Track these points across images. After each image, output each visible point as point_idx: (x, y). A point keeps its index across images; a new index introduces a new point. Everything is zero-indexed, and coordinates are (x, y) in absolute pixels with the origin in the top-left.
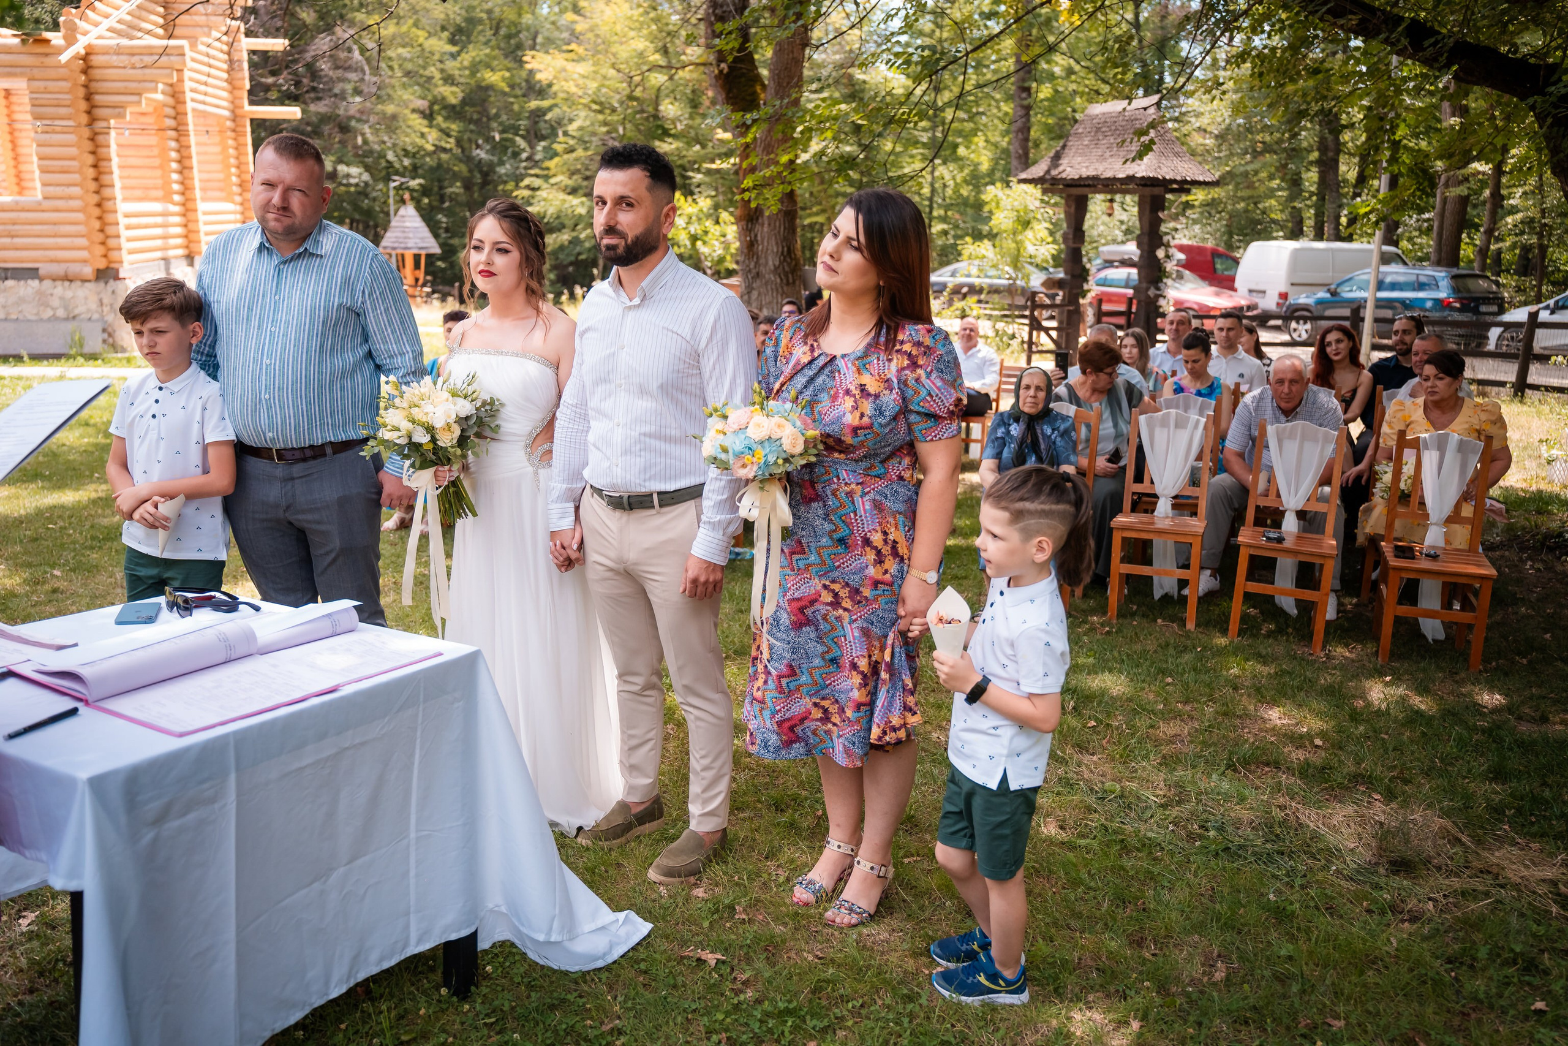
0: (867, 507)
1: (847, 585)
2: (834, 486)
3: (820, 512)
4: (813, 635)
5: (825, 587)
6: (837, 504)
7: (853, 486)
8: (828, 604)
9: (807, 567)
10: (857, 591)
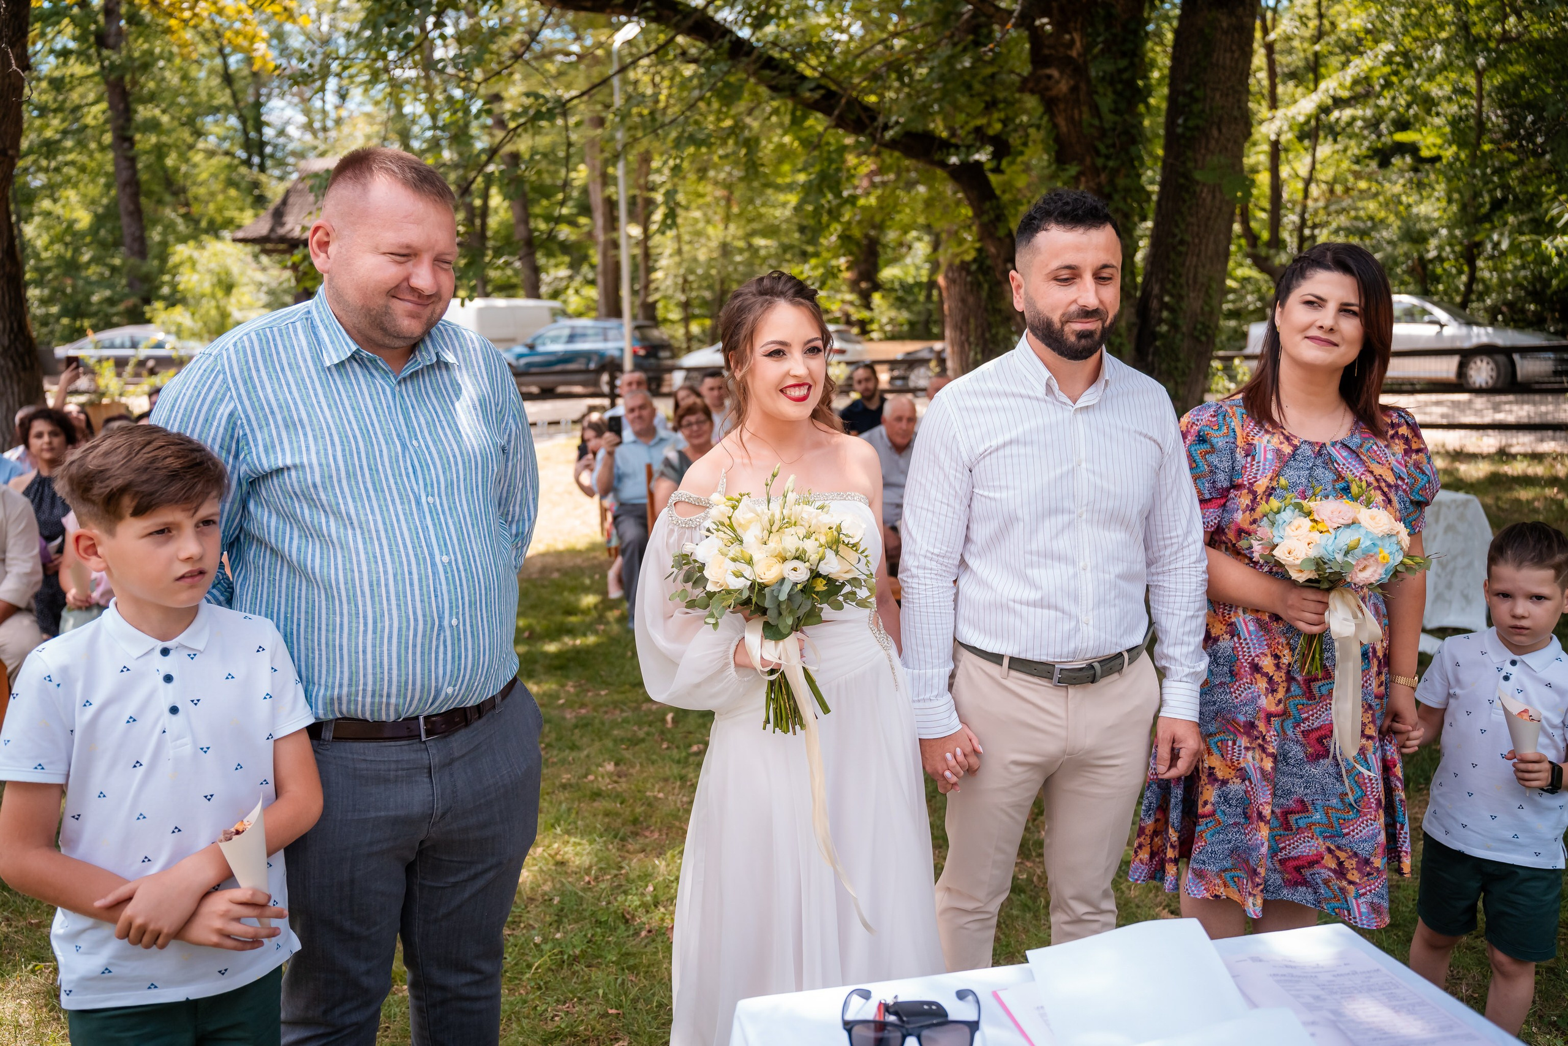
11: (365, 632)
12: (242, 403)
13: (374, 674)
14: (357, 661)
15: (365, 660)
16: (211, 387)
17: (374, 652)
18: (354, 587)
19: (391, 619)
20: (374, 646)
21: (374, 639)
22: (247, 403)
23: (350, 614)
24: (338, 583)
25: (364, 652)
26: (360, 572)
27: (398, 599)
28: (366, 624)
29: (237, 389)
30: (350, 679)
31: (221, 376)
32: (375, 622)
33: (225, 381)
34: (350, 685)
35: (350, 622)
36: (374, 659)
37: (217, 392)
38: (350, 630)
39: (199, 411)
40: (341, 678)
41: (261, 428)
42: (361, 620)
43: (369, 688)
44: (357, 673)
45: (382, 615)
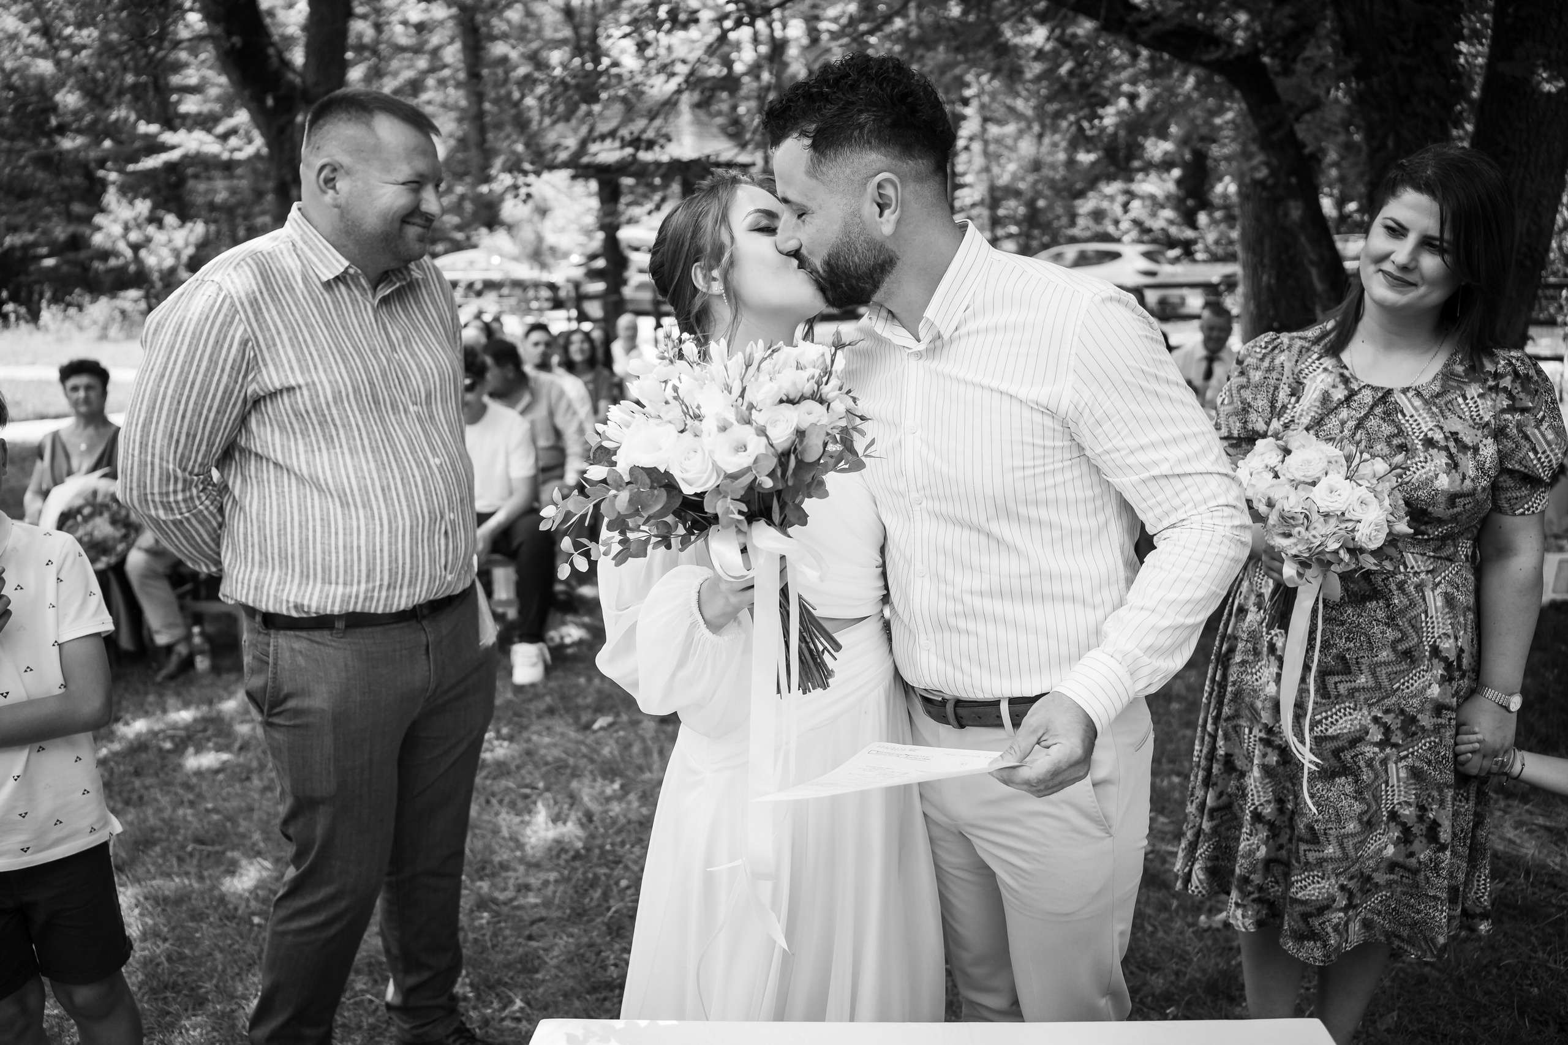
0: (1439, 604)
1: (1402, 712)
2: (1401, 577)
3: (1381, 615)
4: (1349, 789)
5: (1376, 720)
6: (1406, 602)
7: (1423, 576)
8: (1376, 744)
9: (1352, 693)
10: (1413, 720)
11: (382, 532)
12: (250, 325)
13: (390, 570)
14: (375, 558)
15: (382, 558)
16: (219, 311)
17: (390, 551)
18: (367, 492)
19: (403, 518)
20: (390, 544)
21: (390, 538)
22: (255, 325)
23: (366, 517)
24: (352, 490)
25: (381, 550)
26: (372, 479)
27: (407, 500)
28: (382, 525)
29: (245, 312)
30: (368, 576)
31: (228, 301)
32: (390, 523)
33: (232, 304)
34: (367, 582)
35: (367, 525)
36: (390, 556)
37: (226, 315)
38: (367, 531)
39: (209, 333)
40: (359, 576)
41: (268, 348)
42: (377, 522)
43: (386, 583)
44: (374, 569)
45: (396, 516)
